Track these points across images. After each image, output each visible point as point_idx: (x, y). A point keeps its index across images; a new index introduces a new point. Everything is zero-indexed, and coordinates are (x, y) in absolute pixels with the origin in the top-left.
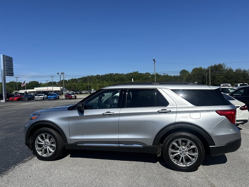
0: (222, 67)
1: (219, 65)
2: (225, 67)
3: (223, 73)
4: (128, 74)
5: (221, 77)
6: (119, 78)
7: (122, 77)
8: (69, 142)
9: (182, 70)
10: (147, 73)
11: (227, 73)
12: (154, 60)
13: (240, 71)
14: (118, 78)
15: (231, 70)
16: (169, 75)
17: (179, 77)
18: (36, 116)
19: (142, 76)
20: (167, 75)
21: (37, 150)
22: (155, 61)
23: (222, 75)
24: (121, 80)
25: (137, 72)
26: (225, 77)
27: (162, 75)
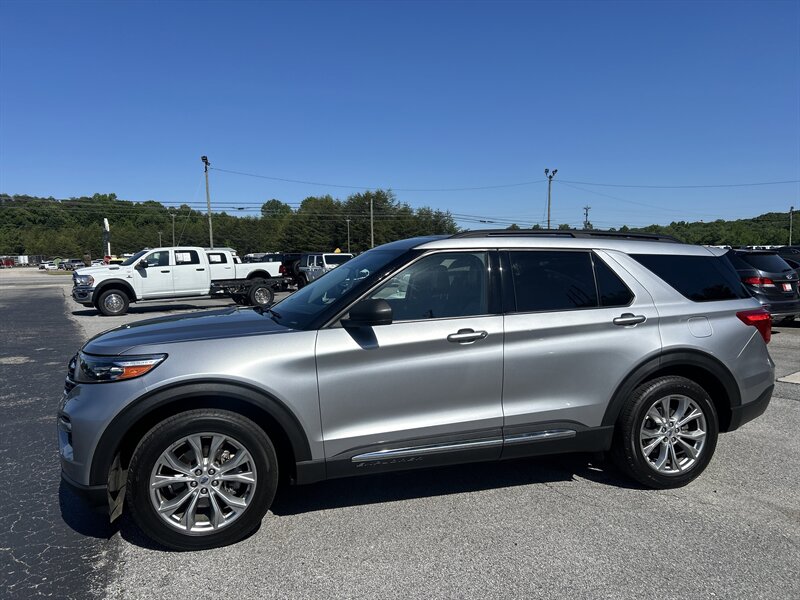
0: (385, 201)
1: (378, 193)
2: (393, 200)
3: (387, 218)
4: (73, 200)
5: (384, 229)
6: (35, 212)
7: (45, 209)
8: (317, 456)
9: (269, 202)
10: (150, 202)
11: (399, 218)
12: (205, 159)
13: (428, 213)
14: (29, 214)
15: (406, 210)
16: (228, 214)
17: (263, 221)
18: (148, 362)
19: (133, 212)
20: (224, 214)
21: (162, 511)
22: (207, 163)
23: (385, 224)
24: (44, 222)
25: (113, 196)
26: (394, 229)
27: (204, 213)
